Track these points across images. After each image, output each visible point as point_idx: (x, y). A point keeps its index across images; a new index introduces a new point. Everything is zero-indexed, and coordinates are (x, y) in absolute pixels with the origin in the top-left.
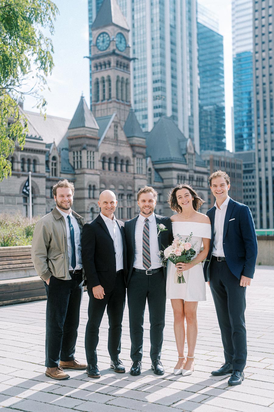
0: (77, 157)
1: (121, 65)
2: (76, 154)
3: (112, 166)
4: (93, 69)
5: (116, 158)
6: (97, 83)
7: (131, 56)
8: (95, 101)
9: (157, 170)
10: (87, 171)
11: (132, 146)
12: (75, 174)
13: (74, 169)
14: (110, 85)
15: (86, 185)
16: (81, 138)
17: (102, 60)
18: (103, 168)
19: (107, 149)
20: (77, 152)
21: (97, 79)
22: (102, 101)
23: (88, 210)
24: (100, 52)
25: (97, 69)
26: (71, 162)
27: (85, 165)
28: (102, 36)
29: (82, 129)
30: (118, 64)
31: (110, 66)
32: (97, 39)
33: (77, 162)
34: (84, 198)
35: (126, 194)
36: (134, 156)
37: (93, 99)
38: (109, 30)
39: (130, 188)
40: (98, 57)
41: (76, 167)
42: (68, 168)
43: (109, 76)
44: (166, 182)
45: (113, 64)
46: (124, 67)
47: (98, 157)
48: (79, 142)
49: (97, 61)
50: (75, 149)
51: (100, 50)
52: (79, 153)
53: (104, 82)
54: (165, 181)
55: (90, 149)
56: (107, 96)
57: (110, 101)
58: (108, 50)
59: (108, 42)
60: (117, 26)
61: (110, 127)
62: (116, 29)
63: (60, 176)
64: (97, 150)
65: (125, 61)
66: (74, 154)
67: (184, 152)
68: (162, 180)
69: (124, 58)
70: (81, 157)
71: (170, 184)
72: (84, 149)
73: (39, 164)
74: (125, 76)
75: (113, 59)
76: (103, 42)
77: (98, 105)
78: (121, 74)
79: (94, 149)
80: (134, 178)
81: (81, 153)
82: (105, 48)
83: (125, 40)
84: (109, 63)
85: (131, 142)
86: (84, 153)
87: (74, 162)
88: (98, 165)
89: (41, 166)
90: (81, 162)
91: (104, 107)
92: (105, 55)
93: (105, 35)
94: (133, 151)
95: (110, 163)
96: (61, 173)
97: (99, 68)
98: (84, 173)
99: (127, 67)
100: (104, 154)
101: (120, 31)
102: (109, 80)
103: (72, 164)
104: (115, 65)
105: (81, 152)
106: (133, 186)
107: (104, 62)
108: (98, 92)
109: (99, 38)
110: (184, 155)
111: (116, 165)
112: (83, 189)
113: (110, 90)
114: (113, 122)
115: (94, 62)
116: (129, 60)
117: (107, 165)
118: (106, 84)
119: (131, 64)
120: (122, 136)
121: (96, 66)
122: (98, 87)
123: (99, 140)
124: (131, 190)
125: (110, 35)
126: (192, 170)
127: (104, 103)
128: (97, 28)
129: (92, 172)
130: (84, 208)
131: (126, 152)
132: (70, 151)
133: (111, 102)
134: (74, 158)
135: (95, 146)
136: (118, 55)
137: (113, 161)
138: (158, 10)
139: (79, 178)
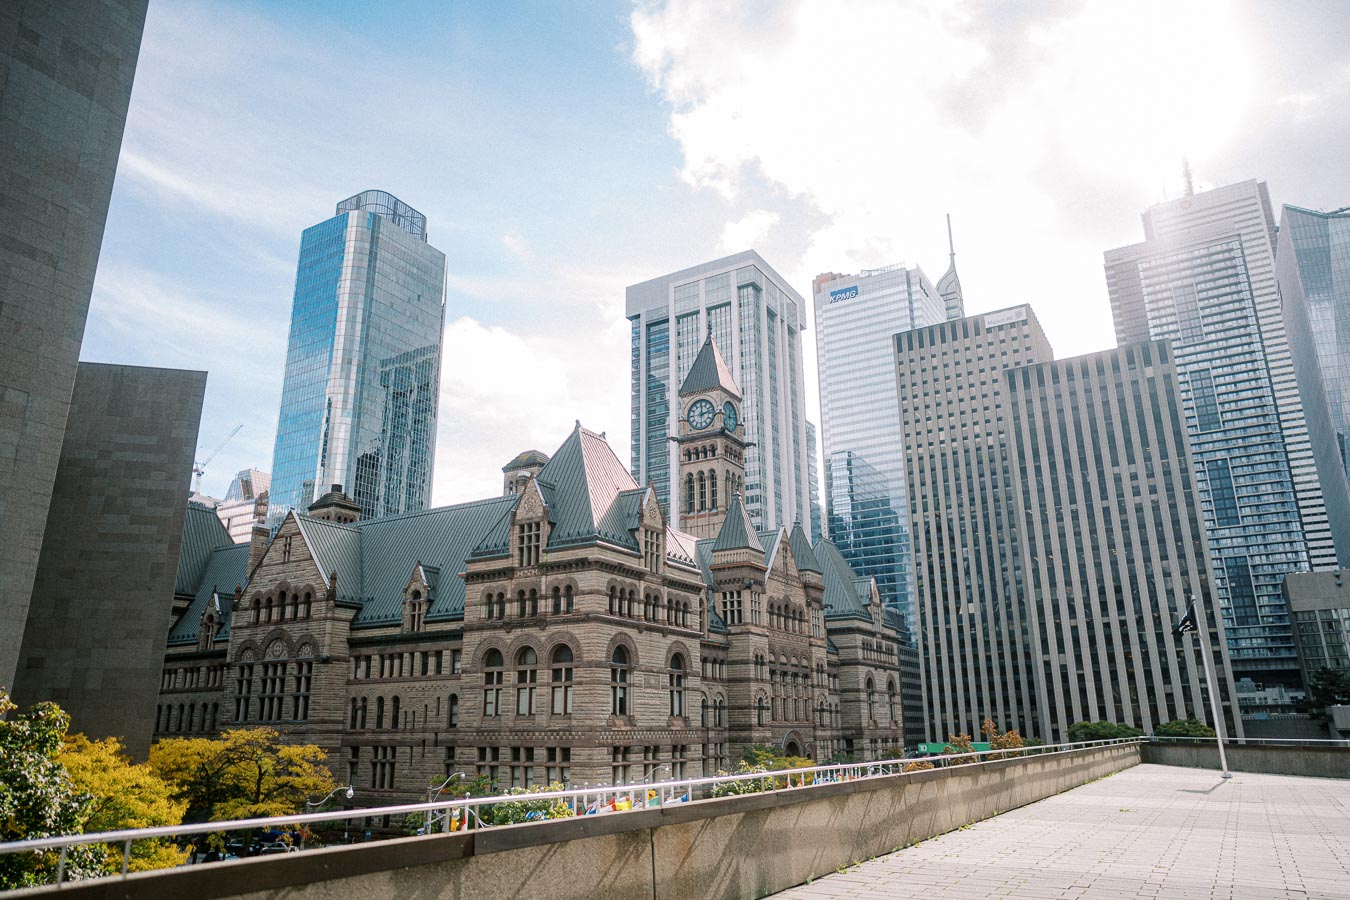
0: (732, 603)
1: (731, 454)
2: (728, 596)
3: (782, 621)
4: (683, 458)
5: (786, 606)
6: (690, 481)
7: (746, 439)
8: (685, 512)
9: (830, 632)
11: (806, 586)
12: (730, 634)
13: (725, 623)
14: (714, 485)
16: (743, 566)
17: (699, 444)
18: (772, 624)
19: (775, 590)
20: (732, 594)
21: (690, 474)
22: (699, 511)
23: (755, 702)
24: (695, 432)
25: (690, 459)
26: (719, 611)
27: (747, 616)
28: (698, 405)
29: (744, 550)
30: (727, 450)
31: (714, 455)
32: (690, 410)
33: (732, 612)
34: (749, 680)
35: (801, 675)
36: (809, 605)
37: (684, 508)
38: (714, 396)
39: (805, 663)
40: (692, 439)
41: (729, 622)
42: (717, 623)
43: (712, 471)
44: (844, 655)
45: (720, 451)
46: (735, 456)
47: (764, 600)
48: (737, 574)
49: (691, 446)
50: (727, 588)
51: (695, 428)
52: (735, 595)
53: (701, 479)
54: (840, 651)
55: (755, 587)
56: (708, 504)
57: (714, 511)
58: (710, 428)
59: (711, 416)
60: (725, 391)
61: (777, 551)
62: (724, 395)
63: (709, 637)
64: (764, 592)
65: (738, 448)
66: (725, 597)
67: (866, 601)
68: (837, 649)
69: (736, 441)
70: (739, 603)
71: (852, 657)
72: (748, 587)
73: (690, 613)
74: (738, 472)
75: (720, 443)
76: (702, 414)
77: (693, 518)
78: (732, 468)
79: (759, 589)
80: (810, 645)
81: (739, 596)
82: (704, 424)
83: (736, 414)
84: (713, 450)
85: (803, 579)
86: (745, 596)
87: (725, 613)
88: (765, 618)
89: (693, 616)
90: (739, 611)
91: (702, 521)
92: (707, 436)
93: (703, 404)
94: (807, 595)
95: (779, 615)
96: (709, 631)
97: (693, 457)
98: (749, 633)
99: (739, 456)
100: (771, 597)
101: (728, 399)
102: (713, 477)
103: (722, 616)
104: (724, 452)
105: (739, 593)
106: (809, 659)
107: (704, 447)
108: (691, 496)
109: (694, 408)
110: (866, 606)
111: (786, 619)
112: (746, 662)
113: (714, 493)
114: (781, 541)
115: (686, 446)
116: (744, 446)
117: (775, 619)
118: (708, 483)
119: (748, 453)
120: (793, 569)
121: (688, 454)
122: (691, 488)
123: (765, 572)
124: (807, 667)
125: (714, 404)
126: (879, 633)
127: (702, 516)
128: (692, 393)
129: (758, 630)
130: (749, 698)
131: (798, 598)
132: (717, 592)
133: (717, 514)
134: (725, 604)
135: (761, 583)
136: (727, 437)
137: (783, 612)
138: (754, 377)
139: (737, 642)
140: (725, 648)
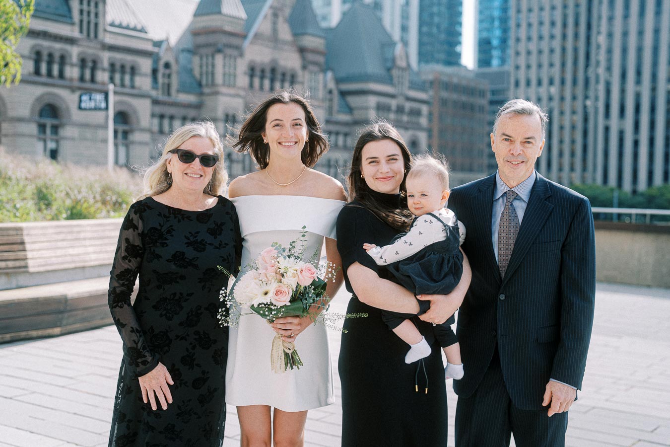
0: (207, 65)
3: (267, 83)
5: (273, 70)
9: (344, 93)
10: (224, 90)
11: (302, 50)
12: (202, 94)
13: (200, 85)
15: (220, 114)
16: (215, 31)
18: (251, 85)
19: (257, 54)
20: (207, 57)
26: (197, 72)
27: (219, 79)
29: (217, 17)
33: (207, 73)
36: (304, 68)
41: (204, 82)
42: (190, 83)
44: (357, 115)
47: (242, 66)
48: (211, 39)
50: (204, 51)
52: (210, 58)
54: (355, 111)
55: (229, 51)
61: (265, 17)
63: (176, 96)
64: (241, 55)
66: (202, 60)
68: (351, 109)
70: (213, 65)
72: (219, 51)
79: (235, 53)
81: (213, 59)
85: (301, 43)
86: (219, 59)
87: (201, 74)
88: (243, 80)
90: (212, 73)
94: (303, 58)
95: (262, 78)
96: (178, 91)
98: (216, 93)
100: (252, 60)
103: (198, 77)
105: (213, 56)
111: (272, 81)
112: (214, 118)
114: (271, 7)
117: (257, 81)
120: (285, 33)
123: (244, 37)
126: (402, 95)
129: (232, 91)
131: (290, 60)
132: (195, 54)
135: (238, 48)
137: (268, 74)
139: (209, 101)
140: (199, 106)
